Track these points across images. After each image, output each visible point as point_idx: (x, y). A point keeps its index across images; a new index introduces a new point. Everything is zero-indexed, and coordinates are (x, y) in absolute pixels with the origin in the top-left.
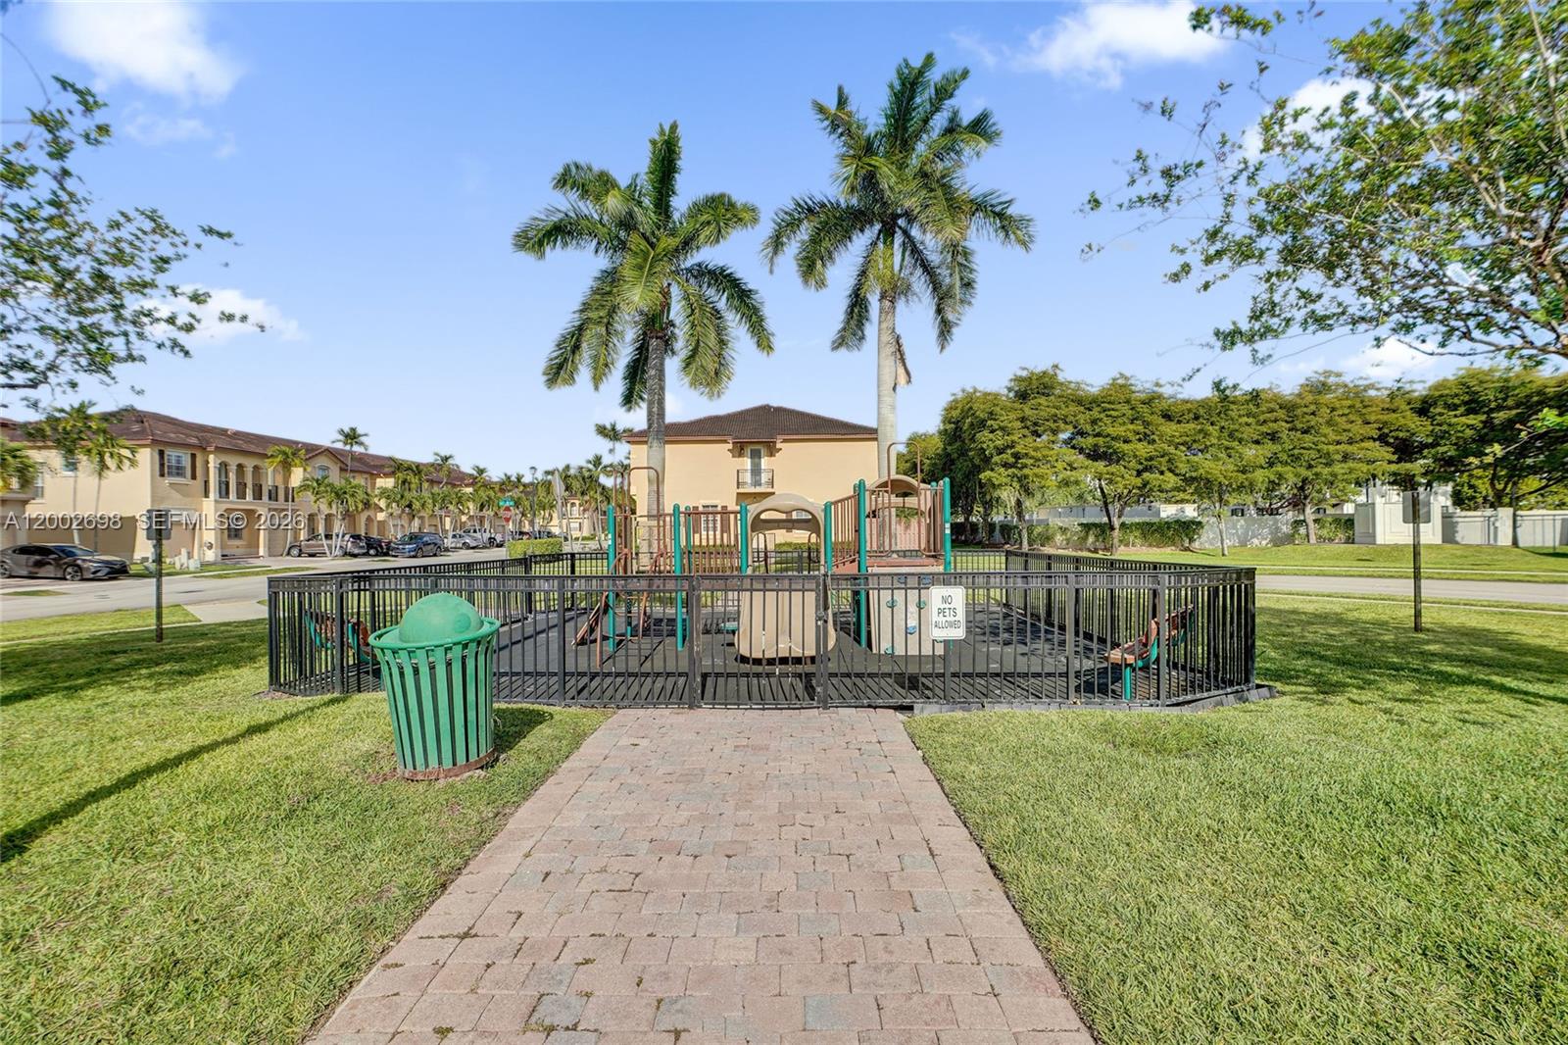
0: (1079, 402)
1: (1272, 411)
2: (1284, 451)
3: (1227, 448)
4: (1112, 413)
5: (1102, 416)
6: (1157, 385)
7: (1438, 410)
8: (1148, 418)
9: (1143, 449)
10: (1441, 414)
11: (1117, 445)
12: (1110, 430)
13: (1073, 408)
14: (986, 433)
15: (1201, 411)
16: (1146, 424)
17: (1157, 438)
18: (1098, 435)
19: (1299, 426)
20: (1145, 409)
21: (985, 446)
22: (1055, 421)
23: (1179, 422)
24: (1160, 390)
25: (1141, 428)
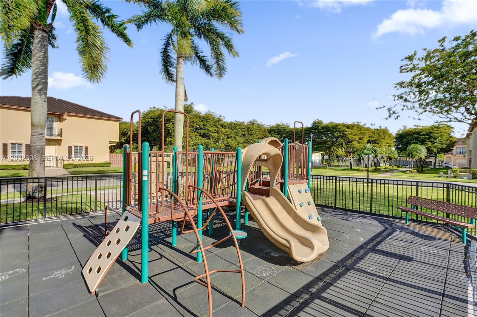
0: (200, 117)
1: (244, 128)
2: (246, 140)
3: (235, 138)
4: (209, 123)
5: (207, 123)
6: (220, 116)
7: (273, 133)
8: (218, 126)
9: (216, 135)
10: (273, 134)
11: (210, 133)
12: (209, 128)
13: (198, 119)
14: (170, 124)
15: (230, 126)
16: (218, 128)
17: (220, 132)
18: (205, 129)
19: (250, 133)
20: (217, 123)
21: (169, 129)
22: (193, 123)
23: (225, 128)
24: (221, 118)
25: (216, 129)
